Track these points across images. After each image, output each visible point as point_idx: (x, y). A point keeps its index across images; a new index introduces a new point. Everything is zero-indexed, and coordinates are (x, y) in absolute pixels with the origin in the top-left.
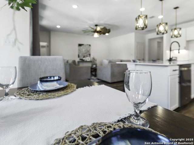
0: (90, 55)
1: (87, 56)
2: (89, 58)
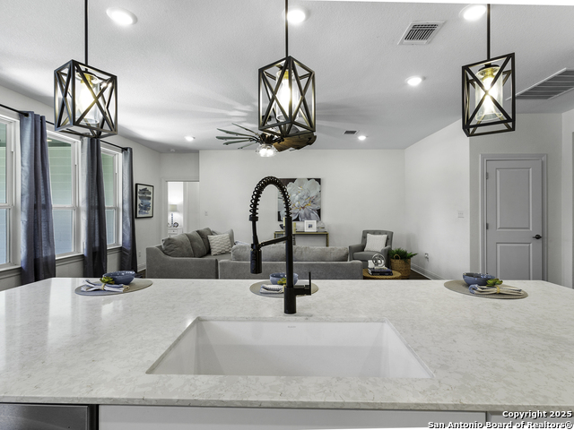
0: (319, 212)
1: (305, 214)
2: (314, 222)
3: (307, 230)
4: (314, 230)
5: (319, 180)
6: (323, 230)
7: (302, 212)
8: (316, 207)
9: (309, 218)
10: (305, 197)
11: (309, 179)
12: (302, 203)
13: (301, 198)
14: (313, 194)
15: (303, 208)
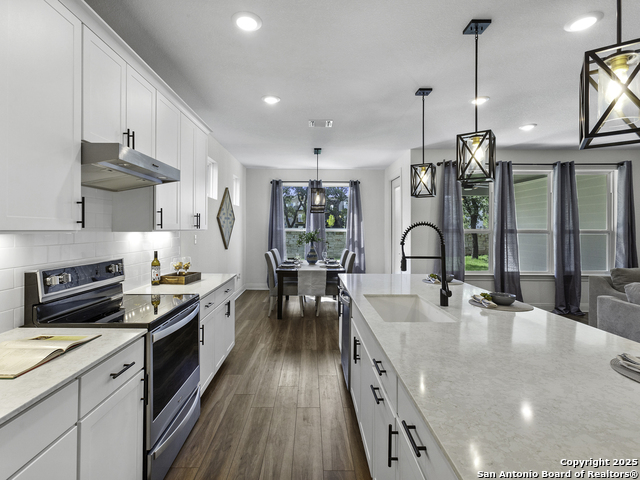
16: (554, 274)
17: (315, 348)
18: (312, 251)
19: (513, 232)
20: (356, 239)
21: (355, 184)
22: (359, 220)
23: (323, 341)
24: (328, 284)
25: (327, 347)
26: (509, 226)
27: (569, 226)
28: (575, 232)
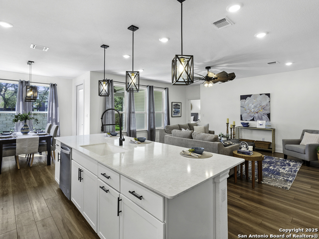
0: (269, 115)
1: (259, 117)
2: (264, 122)
3: (258, 127)
4: (263, 127)
5: (268, 95)
6: (270, 127)
7: (256, 115)
8: (267, 112)
9: (261, 119)
10: (258, 106)
11: (261, 95)
12: (256, 110)
13: (255, 107)
14: (264, 104)
15: (257, 113)
16: (147, 129)
17: (36, 185)
18: (25, 126)
19: (133, 113)
20: (54, 117)
21: (54, 86)
22: (56, 106)
23: (40, 179)
24: (39, 145)
25: (45, 182)
26: (132, 110)
27: (152, 111)
28: (154, 113)
